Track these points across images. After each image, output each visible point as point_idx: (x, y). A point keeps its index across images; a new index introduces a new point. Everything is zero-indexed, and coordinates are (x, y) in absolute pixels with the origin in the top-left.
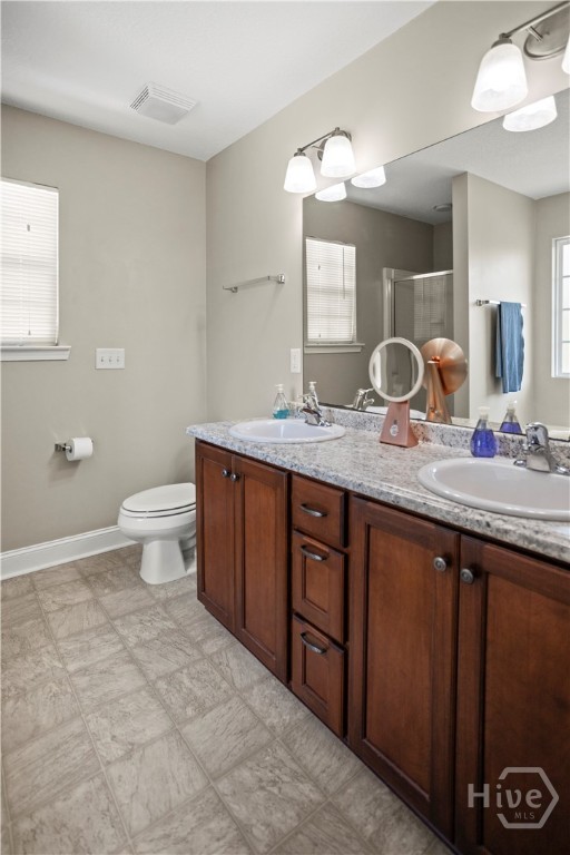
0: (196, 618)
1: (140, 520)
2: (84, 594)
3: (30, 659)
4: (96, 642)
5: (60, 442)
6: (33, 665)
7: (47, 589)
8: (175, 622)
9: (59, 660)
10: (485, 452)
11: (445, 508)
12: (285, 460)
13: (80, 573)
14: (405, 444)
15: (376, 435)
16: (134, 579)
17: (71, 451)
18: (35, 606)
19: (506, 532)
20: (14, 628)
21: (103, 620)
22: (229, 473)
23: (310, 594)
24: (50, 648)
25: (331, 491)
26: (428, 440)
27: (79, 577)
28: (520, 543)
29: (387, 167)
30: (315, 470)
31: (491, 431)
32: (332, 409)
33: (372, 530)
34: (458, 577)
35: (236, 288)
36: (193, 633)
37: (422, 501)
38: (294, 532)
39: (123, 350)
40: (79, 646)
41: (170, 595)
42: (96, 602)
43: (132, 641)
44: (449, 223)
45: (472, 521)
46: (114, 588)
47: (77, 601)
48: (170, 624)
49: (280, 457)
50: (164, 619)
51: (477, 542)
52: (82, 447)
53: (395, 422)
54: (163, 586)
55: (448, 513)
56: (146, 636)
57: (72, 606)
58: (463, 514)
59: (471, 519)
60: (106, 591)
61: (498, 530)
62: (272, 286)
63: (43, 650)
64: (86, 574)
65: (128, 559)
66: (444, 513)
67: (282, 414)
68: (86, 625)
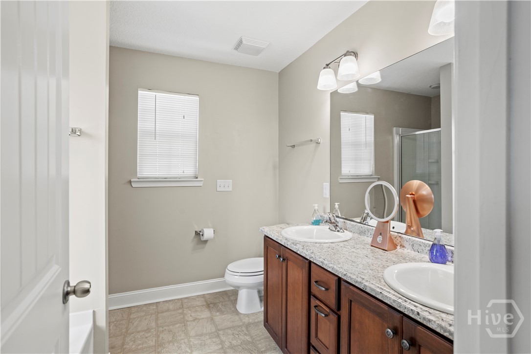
0: (263, 337)
1: (236, 277)
2: (206, 314)
3: (176, 344)
4: (209, 341)
5: (198, 230)
6: (177, 348)
7: (189, 308)
8: (251, 337)
9: (189, 348)
10: (440, 259)
11: (394, 298)
12: (307, 253)
13: (206, 302)
14: (386, 249)
15: (370, 240)
16: (233, 309)
17: (203, 235)
18: (182, 316)
19: (430, 321)
20: (171, 327)
21: (214, 330)
22: (279, 257)
23: (320, 336)
24: (186, 340)
25: (331, 276)
26: (403, 247)
27: (205, 304)
28: (438, 330)
29: (382, 71)
30: (322, 262)
31: (443, 246)
32: (346, 221)
33: (353, 303)
34: (400, 344)
35: (294, 146)
36: (260, 345)
37: (380, 291)
38: (312, 296)
39: (231, 181)
40: (200, 342)
41: (251, 321)
42: (212, 319)
43: (227, 344)
44: (438, 97)
45: (408, 309)
46: (222, 312)
47: (202, 317)
48: (248, 338)
49: (305, 251)
50: (245, 334)
51: (413, 323)
52: (208, 233)
53: (381, 234)
54: (247, 315)
55: (394, 301)
56: (234, 342)
57: (199, 319)
58: (404, 303)
59: (408, 307)
60: (218, 314)
61: (424, 319)
62: (313, 145)
63: (182, 341)
64: (209, 303)
65: (230, 296)
66: (392, 301)
67: (317, 223)
68: (205, 331)
